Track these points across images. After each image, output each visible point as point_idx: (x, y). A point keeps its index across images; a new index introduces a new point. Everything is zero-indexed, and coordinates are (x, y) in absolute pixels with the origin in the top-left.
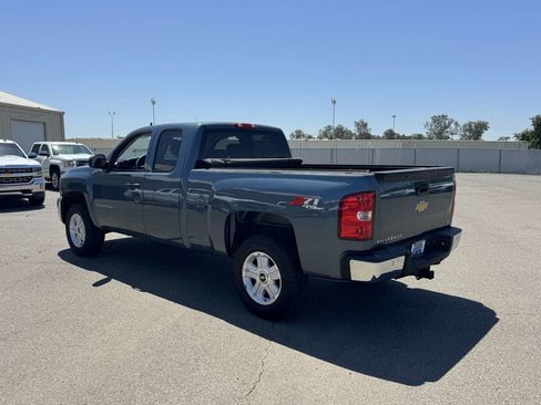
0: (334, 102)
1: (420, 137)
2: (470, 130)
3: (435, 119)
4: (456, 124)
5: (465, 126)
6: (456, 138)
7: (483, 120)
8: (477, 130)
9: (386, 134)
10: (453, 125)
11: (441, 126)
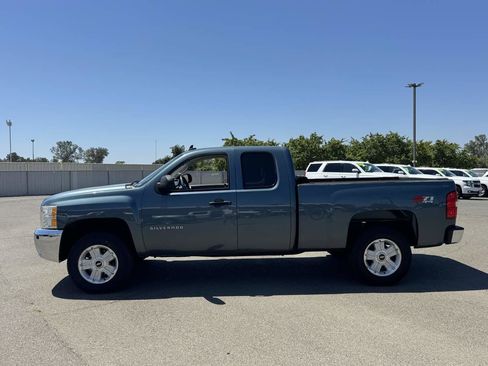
0: (10, 124)
1: (44, 160)
2: (93, 155)
3: (61, 145)
4: (80, 149)
5: (88, 151)
6: (81, 161)
7: (103, 147)
8: (99, 155)
9: (9, 157)
10: (77, 151)
11: (66, 151)
